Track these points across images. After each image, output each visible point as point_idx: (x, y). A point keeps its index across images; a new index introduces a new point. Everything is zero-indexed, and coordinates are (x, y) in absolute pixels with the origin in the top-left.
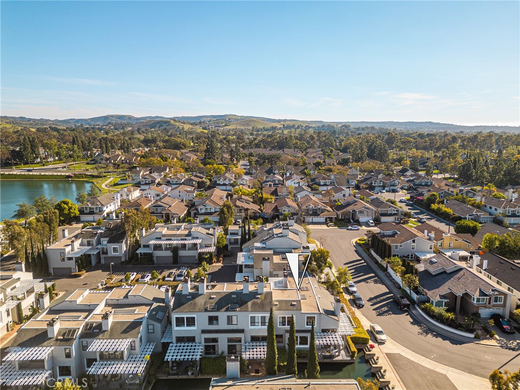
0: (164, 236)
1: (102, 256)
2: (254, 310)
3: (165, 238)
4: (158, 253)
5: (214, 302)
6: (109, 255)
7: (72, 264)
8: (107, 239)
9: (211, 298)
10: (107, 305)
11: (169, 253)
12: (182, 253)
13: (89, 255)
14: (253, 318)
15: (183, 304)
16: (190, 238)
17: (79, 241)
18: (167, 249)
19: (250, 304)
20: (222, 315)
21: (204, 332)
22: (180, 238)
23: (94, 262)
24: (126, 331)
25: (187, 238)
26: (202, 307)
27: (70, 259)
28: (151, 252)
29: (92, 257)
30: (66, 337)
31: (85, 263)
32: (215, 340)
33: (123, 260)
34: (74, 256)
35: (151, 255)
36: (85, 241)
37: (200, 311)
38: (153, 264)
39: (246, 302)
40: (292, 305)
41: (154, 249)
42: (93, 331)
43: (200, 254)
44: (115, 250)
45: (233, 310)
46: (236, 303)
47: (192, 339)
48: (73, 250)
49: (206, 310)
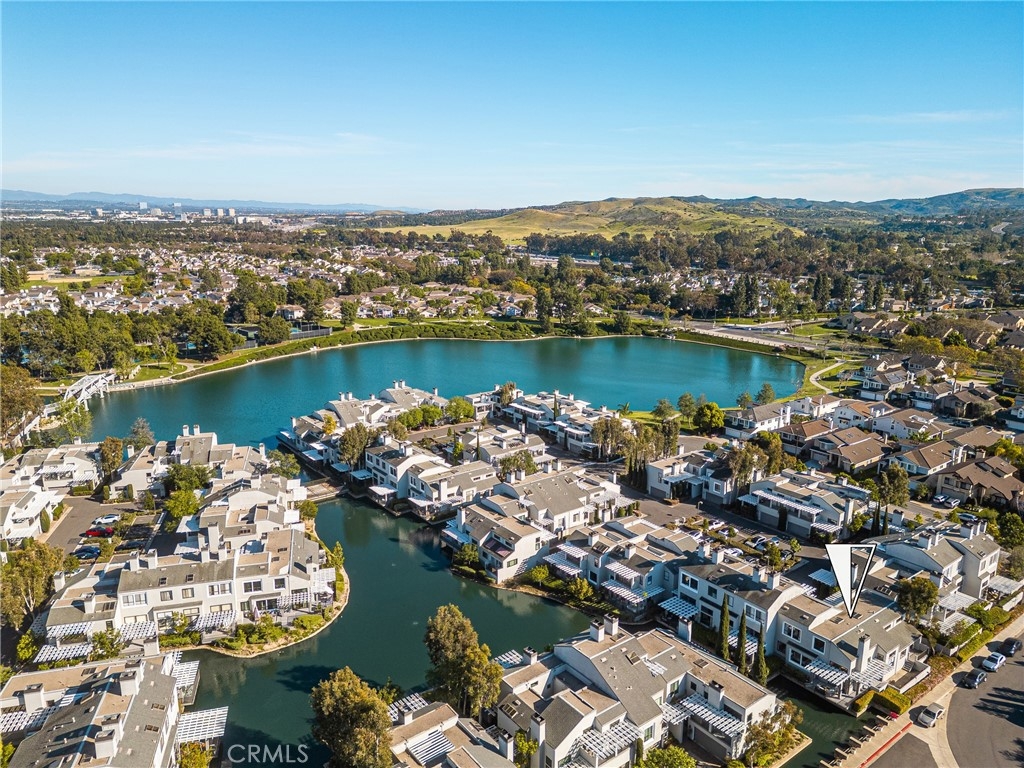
0: (777, 489)
1: (704, 490)
2: (750, 600)
3: (777, 493)
4: (763, 508)
5: (720, 575)
6: (710, 491)
7: (667, 489)
8: (713, 471)
9: (719, 571)
10: (647, 539)
11: (775, 513)
12: (791, 519)
13: (690, 485)
14: (748, 608)
15: (693, 565)
16: (807, 503)
17: (685, 465)
18: (773, 507)
19: (751, 592)
20: (721, 591)
21: (702, 599)
22: (794, 499)
23: (694, 494)
24: (639, 566)
25: (804, 502)
26: (706, 576)
27: (667, 482)
28: (754, 504)
29: (693, 487)
30: (598, 550)
31: (682, 491)
32: (711, 612)
33: (725, 502)
34: (670, 481)
35: (754, 509)
36: (692, 466)
37: (703, 578)
38: (756, 519)
39: (749, 590)
40: (802, 617)
41: (760, 502)
42: (618, 555)
43: (813, 529)
44: (717, 487)
45: (731, 590)
46: (738, 586)
47: (692, 602)
48: (672, 473)
49: (707, 579)
